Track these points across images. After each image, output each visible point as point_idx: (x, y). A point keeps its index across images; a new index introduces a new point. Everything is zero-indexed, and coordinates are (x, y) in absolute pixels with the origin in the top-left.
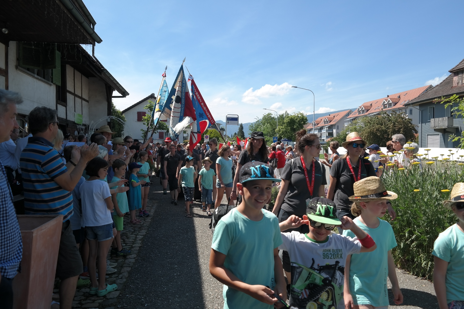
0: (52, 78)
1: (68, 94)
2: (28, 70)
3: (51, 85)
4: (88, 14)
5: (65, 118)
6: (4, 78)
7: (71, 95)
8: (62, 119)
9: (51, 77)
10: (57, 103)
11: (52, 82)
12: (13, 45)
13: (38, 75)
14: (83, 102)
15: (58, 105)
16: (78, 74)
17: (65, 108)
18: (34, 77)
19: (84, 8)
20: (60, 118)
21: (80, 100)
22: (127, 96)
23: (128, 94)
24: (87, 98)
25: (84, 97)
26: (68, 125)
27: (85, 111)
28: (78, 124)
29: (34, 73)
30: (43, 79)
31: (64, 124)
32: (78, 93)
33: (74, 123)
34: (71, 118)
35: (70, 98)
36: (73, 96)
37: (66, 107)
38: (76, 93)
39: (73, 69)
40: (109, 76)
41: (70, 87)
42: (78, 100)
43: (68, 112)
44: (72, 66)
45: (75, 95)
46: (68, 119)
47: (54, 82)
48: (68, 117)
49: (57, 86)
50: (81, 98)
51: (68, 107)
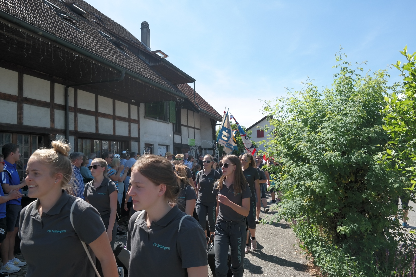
0: (169, 119)
1: (182, 127)
2: (154, 117)
3: (168, 123)
5: (180, 143)
6: (137, 125)
7: (185, 127)
8: (178, 144)
11: (169, 121)
12: (142, 106)
13: (159, 119)
14: (196, 130)
15: (175, 135)
16: (191, 113)
17: (180, 136)
18: (156, 121)
20: (176, 143)
21: (193, 130)
24: (199, 128)
25: (196, 127)
26: (182, 146)
27: (198, 136)
28: (191, 146)
29: (156, 118)
30: (164, 121)
32: (191, 124)
33: (187, 145)
34: (185, 142)
35: (184, 130)
38: (189, 125)
39: (187, 109)
41: (184, 121)
42: (191, 130)
43: (182, 139)
45: (188, 127)
46: (183, 143)
47: (170, 121)
48: (182, 142)
49: (173, 124)
50: (194, 128)
51: (182, 136)
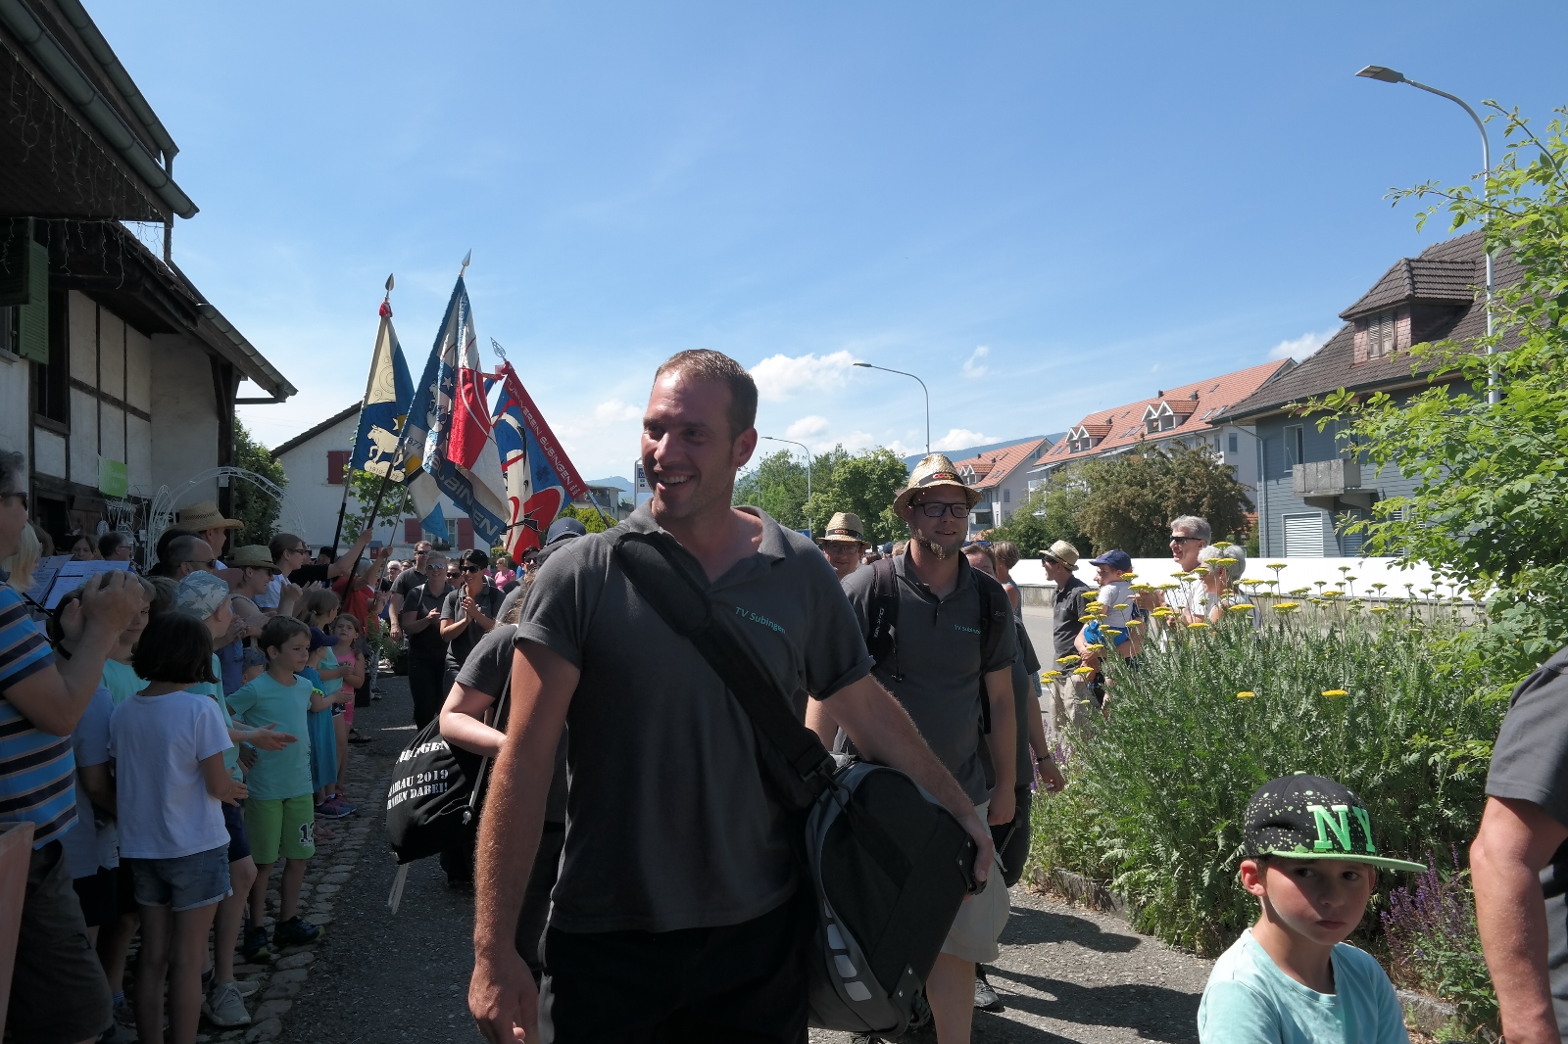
0: (16, 338)
1: (75, 394)
3: (11, 361)
4: (149, 120)
5: (63, 476)
7: (84, 395)
8: (51, 480)
9: (12, 334)
10: (33, 424)
11: (16, 350)
14: (131, 418)
15: (37, 431)
16: (112, 323)
17: (62, 440)
19: (135, 100)
20: (44, 475)
21: (117, 414)
22: (290, 399)
23: (294, 391)
24: (144, 407)
25: (132, 401)
26: (72, 499)
27: (139, 449)
28: (109, 497)
31: (60, 498)
32: (112, 386)
33: (95, 492)
34: (84, 475)
35: (81, 405)
36: (95, 401)
37: (66, 436)
38: (105, 389)
39: (93, 304)
40: (222, 330)
41: (80, 367)
42: (112, 414)
43: (73, 455)
44: (91, 295)
45: (101, 396)
46: (73, 479)
47: (22, 351)
48: (72, 472)
49: (32, 364)
50: (123, 405)
51: (72, 438)
